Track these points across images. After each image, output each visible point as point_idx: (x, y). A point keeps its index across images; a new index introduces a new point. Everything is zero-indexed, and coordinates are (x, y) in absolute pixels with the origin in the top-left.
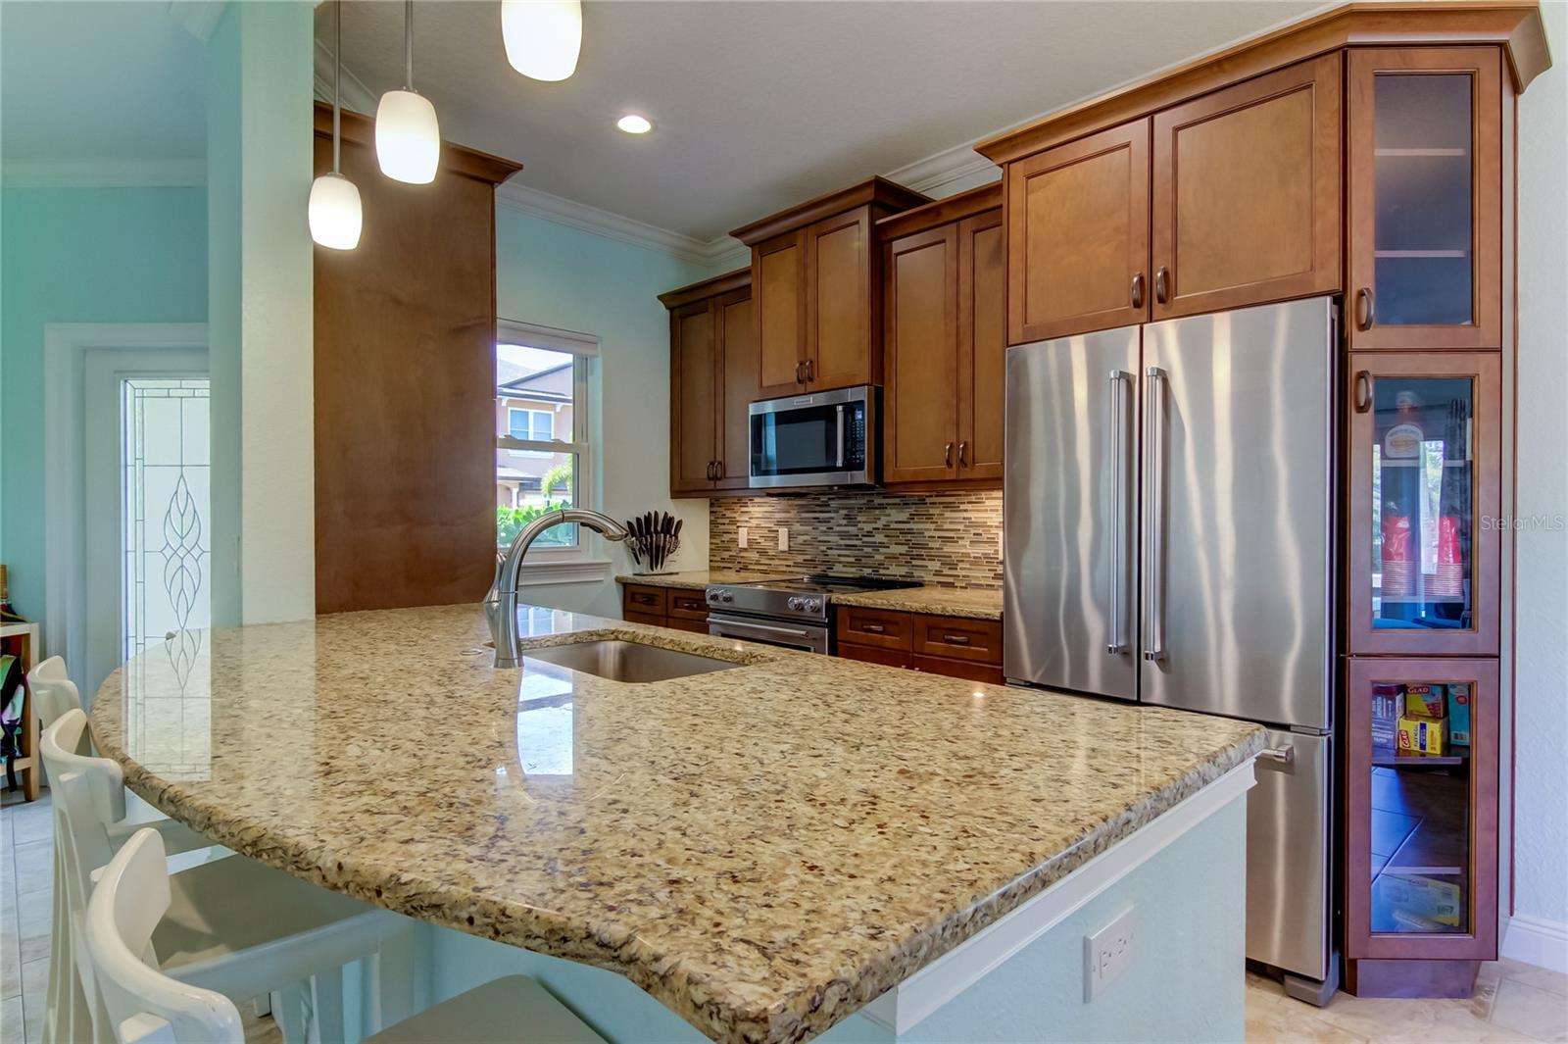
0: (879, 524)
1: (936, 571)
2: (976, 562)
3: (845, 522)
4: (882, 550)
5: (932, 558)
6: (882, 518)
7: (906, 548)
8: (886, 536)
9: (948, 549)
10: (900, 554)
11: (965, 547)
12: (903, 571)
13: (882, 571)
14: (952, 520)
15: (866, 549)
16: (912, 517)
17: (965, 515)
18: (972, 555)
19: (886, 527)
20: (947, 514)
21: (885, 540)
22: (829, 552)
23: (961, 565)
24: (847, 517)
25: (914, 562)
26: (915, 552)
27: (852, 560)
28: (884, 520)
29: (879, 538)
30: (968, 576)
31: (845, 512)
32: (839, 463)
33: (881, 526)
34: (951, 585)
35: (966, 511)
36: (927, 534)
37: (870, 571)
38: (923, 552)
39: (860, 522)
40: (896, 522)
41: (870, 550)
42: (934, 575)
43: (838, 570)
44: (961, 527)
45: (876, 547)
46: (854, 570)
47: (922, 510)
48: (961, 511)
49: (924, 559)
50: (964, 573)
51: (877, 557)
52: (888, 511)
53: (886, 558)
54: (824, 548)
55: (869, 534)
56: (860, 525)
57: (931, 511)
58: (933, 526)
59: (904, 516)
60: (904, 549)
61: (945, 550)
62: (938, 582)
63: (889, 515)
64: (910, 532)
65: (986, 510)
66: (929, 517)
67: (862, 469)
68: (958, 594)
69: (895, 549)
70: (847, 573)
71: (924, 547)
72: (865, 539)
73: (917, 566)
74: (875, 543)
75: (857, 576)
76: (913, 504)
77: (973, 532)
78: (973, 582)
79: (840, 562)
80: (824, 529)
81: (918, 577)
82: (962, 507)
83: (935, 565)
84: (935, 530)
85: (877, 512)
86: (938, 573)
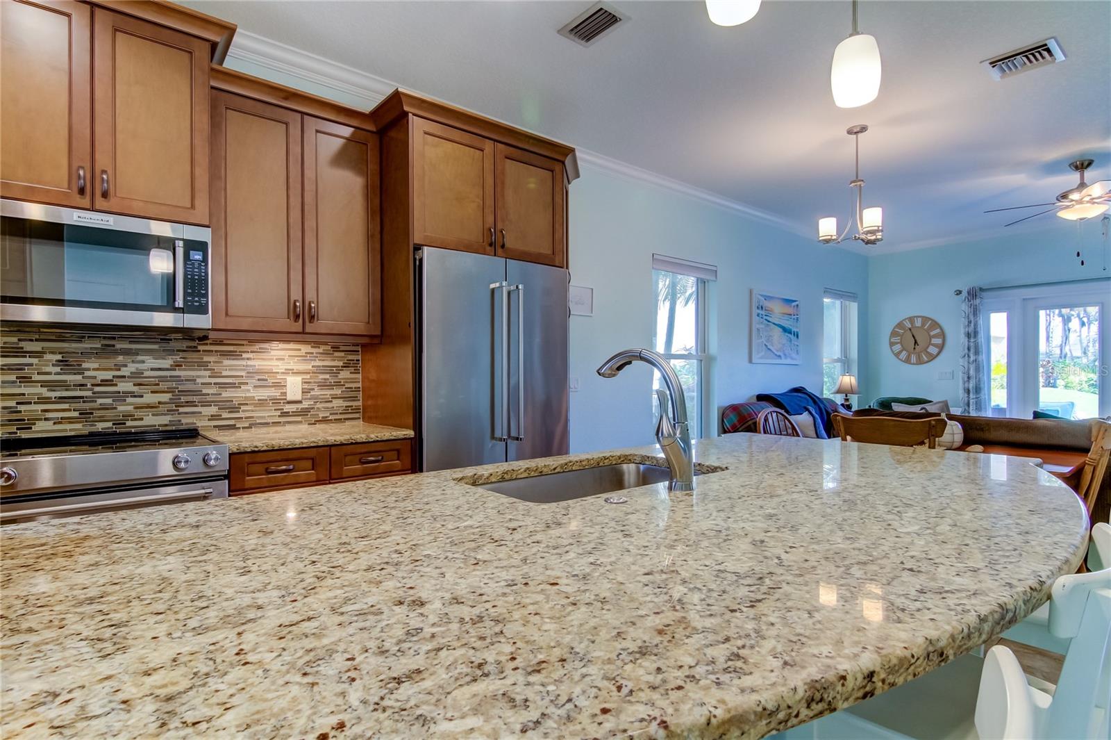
0: (125, 372)
1: (212, 416)
2: (262, 403)
3: (58, 369)
4: (130, 400)
5: (207, 404)
6: (130, 365)
7: (169, 396)
8: (134, 385)
9: (226, 394)
10: (159, 403)
11: (251, 391)
12: (165, 420)
13: (129, 423)
14: (230, 368)
15: (100, 401)
16: (177, 365)
17: (249, 363)
18: (256, 398)
19: (137, 374)
20: (227, 362)
21: (135, 389)
22: (21, 408)
23: (243, 408)
24: (63, 363)
25: (181, 410)
26: (183, 399)
27: (76, 414)
28: (132, 368)
29: (123, 386)
30: (252, 417)
31: (59, 357)
32: (179, 303)
33: (127, 374)
34: (233, 427)
35: (248, 359)
36: (199, 381)
37: (110, 424)
38: (195, 399)
39: (88, 369)
40: (152, 369)
41: (109, 401)
42: (209, 420)
43: (42, 429)
44: (243, 374)
45: (121, 397)
46: (79, 426)
47: (192, 356)
48: (243, 359)
49: (196, 406)
50: (248, 414)
51: (121, 408)
52: (140, 358)
53: (135, 408)
54: (12, 403)
55: (105, 383)
56: (87, 373)
57: (206, 359)
58: (208, 373)
59: (167, 363)
60: (165, 397)
61: (223, 395)
62: (215, 427)
63: (143, 362)
64: (177, 379)
65: (272, 359)
66: (203, 365)
67: (206, 312)
68: (241, 434)
69: (149, 398)
70: (65, 430)
71: (197, 393)
72: (97, 389)
73: (186, 413)
74: (119, 392)
75: (86, 432)
76: (178, 351)
77: (257, 377)
78: (258, 421)
79: (46, 419)
80: (13, 378)
81: (187, 424)
82: (245, 355)
83: (213, 410)
84: (209, 377)
85: (121, 358)
86: (213, 417)
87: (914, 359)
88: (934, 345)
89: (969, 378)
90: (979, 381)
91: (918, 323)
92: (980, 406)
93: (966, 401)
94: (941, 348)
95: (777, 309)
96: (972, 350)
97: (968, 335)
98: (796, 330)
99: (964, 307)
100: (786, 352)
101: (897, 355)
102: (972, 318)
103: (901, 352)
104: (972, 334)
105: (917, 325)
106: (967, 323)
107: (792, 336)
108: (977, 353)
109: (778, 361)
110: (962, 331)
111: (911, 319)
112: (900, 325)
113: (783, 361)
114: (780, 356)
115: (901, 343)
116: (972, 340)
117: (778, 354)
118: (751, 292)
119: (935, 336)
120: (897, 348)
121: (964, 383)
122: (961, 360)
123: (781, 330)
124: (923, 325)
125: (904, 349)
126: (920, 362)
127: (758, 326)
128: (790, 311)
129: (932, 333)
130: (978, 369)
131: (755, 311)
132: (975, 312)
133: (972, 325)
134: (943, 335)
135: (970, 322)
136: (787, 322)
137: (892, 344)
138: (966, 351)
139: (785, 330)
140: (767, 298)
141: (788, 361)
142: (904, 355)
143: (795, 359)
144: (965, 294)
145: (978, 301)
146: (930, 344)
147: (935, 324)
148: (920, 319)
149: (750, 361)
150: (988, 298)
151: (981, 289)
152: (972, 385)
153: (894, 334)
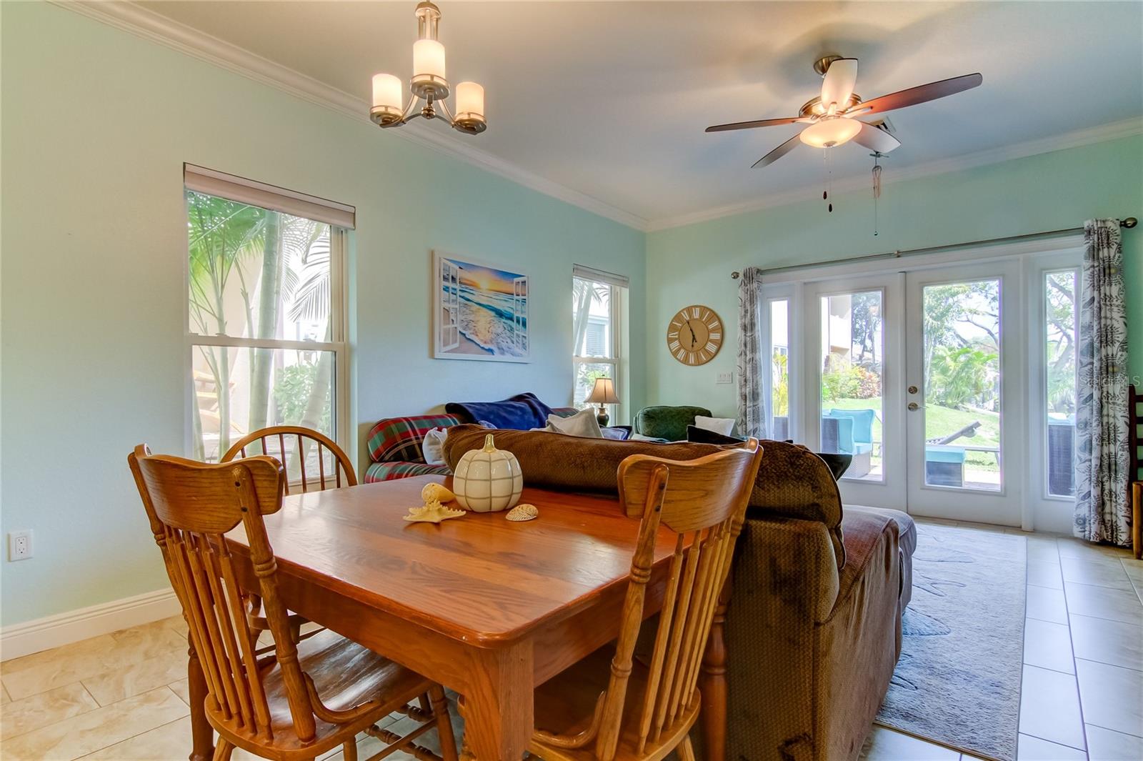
87: (692, 359)
88: (712, 341)
89: (746, 381)
90: (757, 385)
91: (696, 315)
92: (758, 416)
93: (743, 410)
94: (720, 344)
95: (485, 283)
96: (749, 346)
97: (745, 328)
98: (521, 316)
99: (741, 293)
100: (504, 345)
101: (675, 354)
102: (748, 307)
103: (679, 350)
104: (749, 327)
105: (695, 317)
106: (743, 313)
107: (514, 324)
108: (754, 350)
109: (488, 357)
110: (739, 322)
111: (689, 310)
112: (678, 317)
113: (497, 356)
114: (491, 351)
115: (679, 339)
116: (749, 334)
117: (487, 347)
118: (432, 254)
119: (714, 330)
120: (676, 345)
121: (741, 388)
122: (738, 359)
123: (493, 314)
124: (701, 316)
125: (682, 347)
126: (699, 363)
127: (447, 305)
128: (512, 288)
129: (711, 327)
130: (755, 370)
131: (439, 283)
132: (752, 300)
133: (749, 314)
134: (721, 329)
135: (746, 312)
136: (504, 303)
137: (670, 341)
138: (743, 348)
139: (500, 314)
140: (462, 266)
141: (508, 357)
142: (682, 354)
143: (521, 355)
144: (741, 277)
145: (755, 285)
146: (709, 340)
147: (714, 316)
148: (698, 309)
149: (432, 356)
150: (768, 282)
151: (759, 271)
152: (748, 390)
153: (672, 328)
